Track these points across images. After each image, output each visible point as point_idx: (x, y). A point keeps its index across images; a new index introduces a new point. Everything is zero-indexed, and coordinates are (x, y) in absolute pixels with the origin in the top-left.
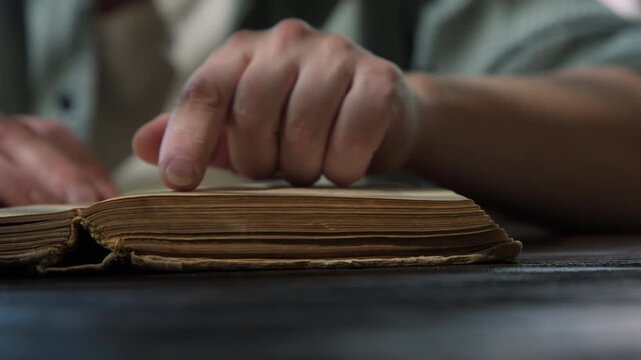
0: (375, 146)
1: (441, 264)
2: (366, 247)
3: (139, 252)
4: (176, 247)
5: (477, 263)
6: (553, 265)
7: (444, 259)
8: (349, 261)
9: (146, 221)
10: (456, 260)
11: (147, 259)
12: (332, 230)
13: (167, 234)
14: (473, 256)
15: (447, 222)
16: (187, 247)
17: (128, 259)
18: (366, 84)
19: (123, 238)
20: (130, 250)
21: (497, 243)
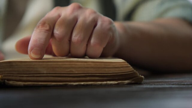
0: (104, 46)
1: (115, 84)
2: (88, 78)
3: (8, 80)
4: (21, 78)
5: (128, 84)
6: (155, 85)
7: (116, 82)
8: (82, 83)
9: (11, 69)
10: (120, 83)
11: (11, 82)
12: (76, 72)
13: (18, 74)
14: (127, 82)
15: (117, 69)
16: (25, 78)
17: (4, 83)
18: (102, 25)
19: (2, 75)
20: (5, 79)
21: (135, 77)
